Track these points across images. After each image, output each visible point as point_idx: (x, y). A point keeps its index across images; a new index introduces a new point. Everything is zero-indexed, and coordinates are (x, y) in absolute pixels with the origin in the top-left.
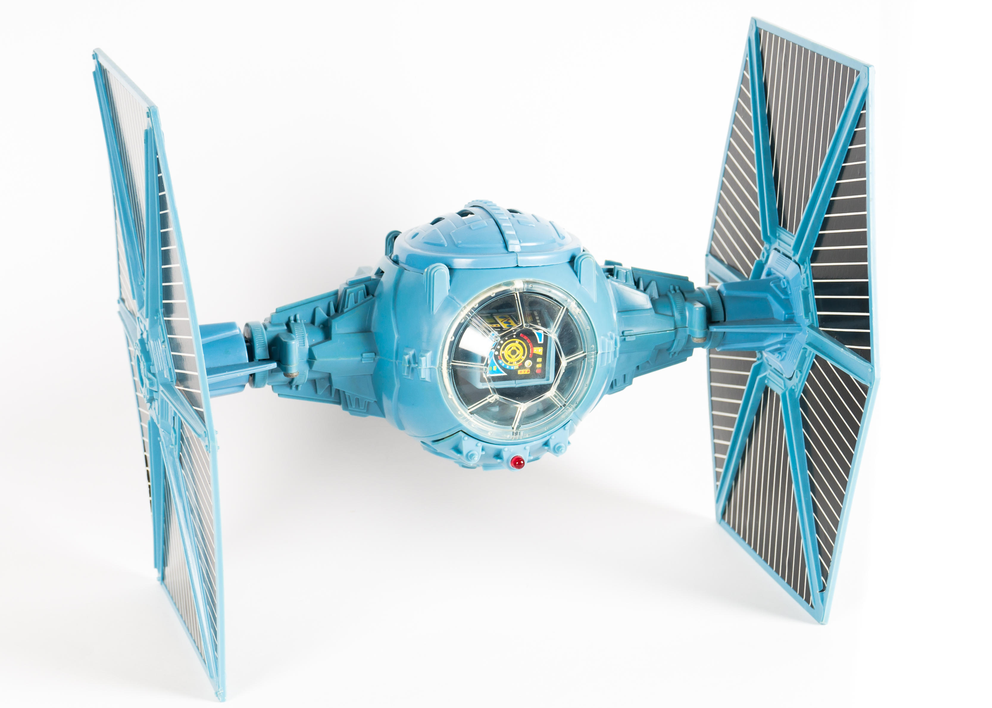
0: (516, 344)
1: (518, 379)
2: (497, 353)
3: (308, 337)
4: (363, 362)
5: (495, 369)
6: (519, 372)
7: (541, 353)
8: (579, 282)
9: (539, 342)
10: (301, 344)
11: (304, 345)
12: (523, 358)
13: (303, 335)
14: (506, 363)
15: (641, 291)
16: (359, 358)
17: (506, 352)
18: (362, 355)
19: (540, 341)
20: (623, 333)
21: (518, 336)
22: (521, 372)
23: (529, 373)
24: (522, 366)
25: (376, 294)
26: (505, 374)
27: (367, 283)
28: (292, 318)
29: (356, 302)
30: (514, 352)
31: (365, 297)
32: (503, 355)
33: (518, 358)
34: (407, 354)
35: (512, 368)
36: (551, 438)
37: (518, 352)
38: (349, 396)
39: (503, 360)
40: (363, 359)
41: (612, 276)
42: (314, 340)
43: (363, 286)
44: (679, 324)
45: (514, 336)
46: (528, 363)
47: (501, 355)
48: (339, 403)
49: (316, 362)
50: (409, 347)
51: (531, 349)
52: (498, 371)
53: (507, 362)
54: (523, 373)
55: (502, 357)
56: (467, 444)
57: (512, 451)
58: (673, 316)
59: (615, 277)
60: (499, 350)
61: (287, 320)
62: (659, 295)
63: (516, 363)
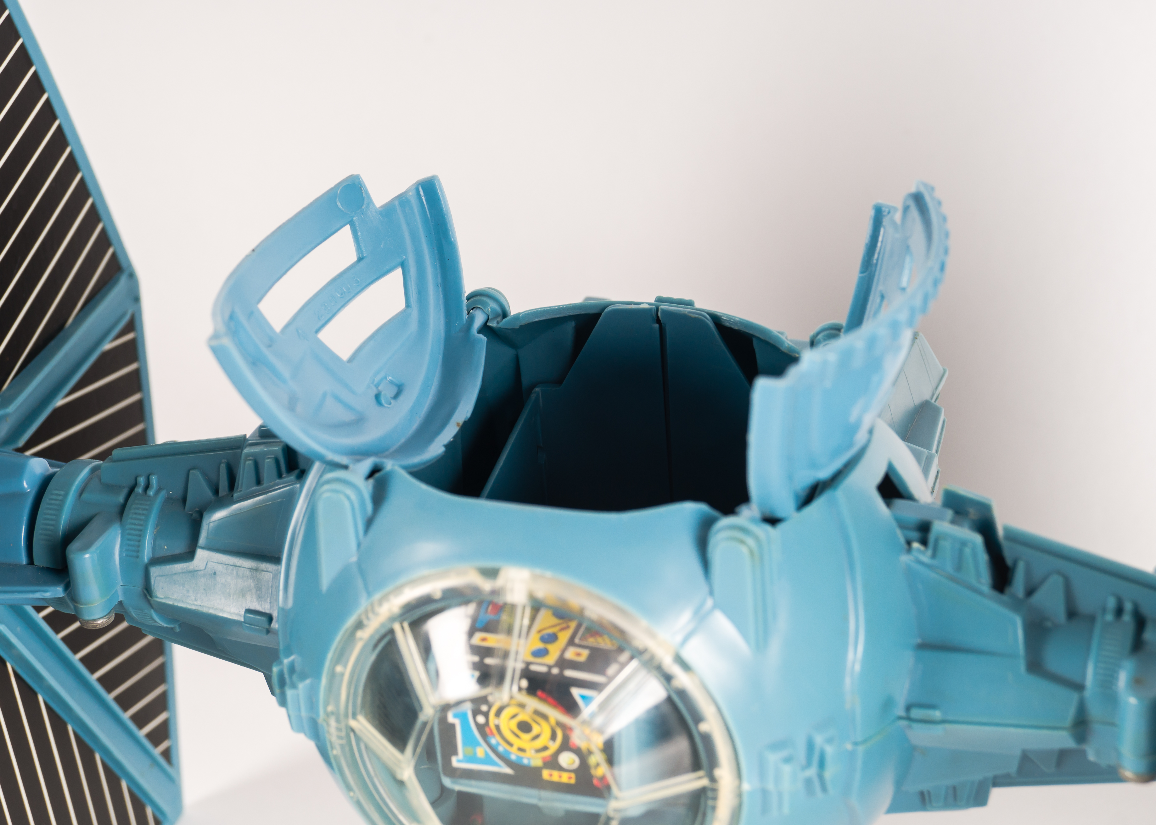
0: (530, 709)
1: (545, 790)
2: (481, 719)
5: (480, 753)
6: (545, 774)
7: (599, 745)
9: (589, 719)
10: (131, 550)
11: (137, 556)
12: (554, 746)
14: (508, 747)
17: (507, 724)
21: (534, 693)
22: (551, 775)
23: (572, 781)
24: (552, 763)
26: (509, 771)
28: (142, 480)
30: (525, 727)
32: (498, 727)
33: (539, 743)
35: (525, 762)
37: (536, 728)
39: (498, 738)
41: (921, 548)
46: (567, 759)
47: (492, 726)
51: (571, 730)
52: (487, 761)
53: (511, 745)
54: (555, 778)
55: (495, 732)
60: (486, 715)
61: (132, 482)
62: (1072, 614)
63: (533, 752)
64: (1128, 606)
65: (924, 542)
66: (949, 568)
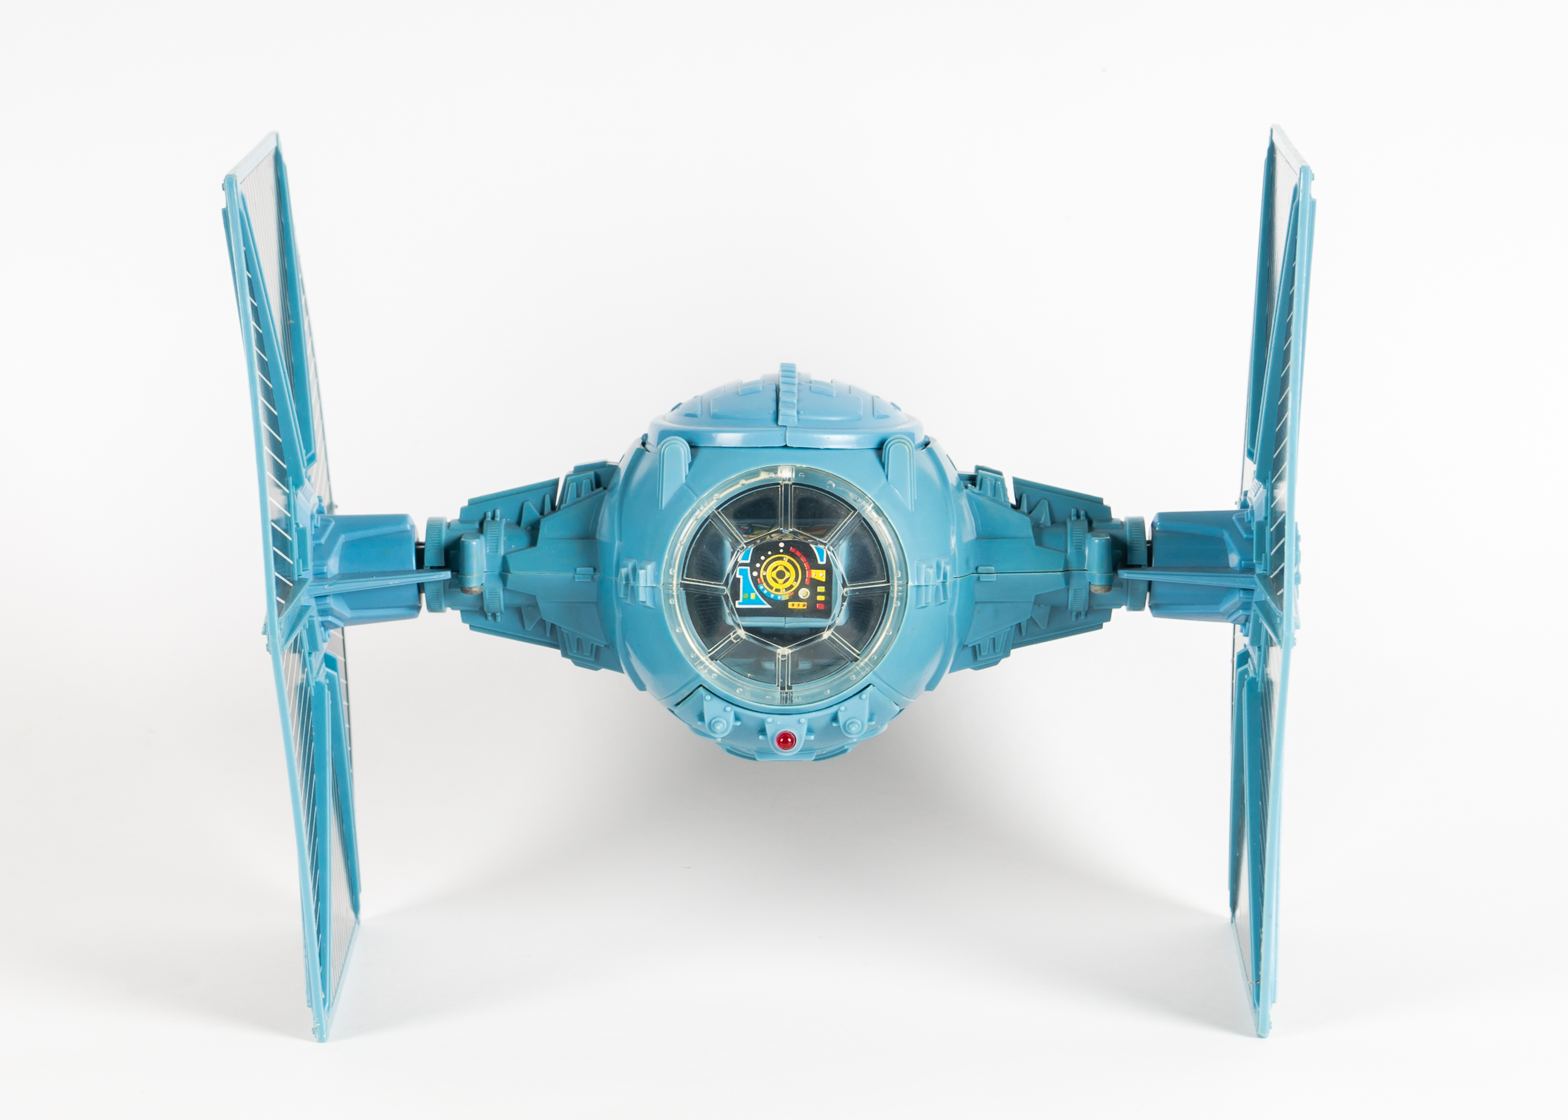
0: (784, 562)
1: (789, 616)
2: (755, 574)
3: (505, 542)
4: (576, 580)
5: (753, 596)
6: (790, 605)
7: (823, 579)
8: (885, 478)
9: (820, 562)
10: (493, 549)
11: (497, 552)
12: (796, 585)
13: (498, 537)
14: (769, 590)
15: (1023, 513)
16: (570, 575)
17: (770, 574)
18: (575, 570)
19: (822, 560)
20: (977, 568)
21: (786, 551)
22: (793, 605)
23: (805, 607)
24: (795, 597)
25: (610, 487)
26: (769, 606)
27: (599, 471)
28: (489, 514)
29: (578, 496)
30: (781, 575)
31: (592, 490)
32: (765, 577)
33: (788, 584)
34: (626, 566)
35: (779, 598)
36: (839, 709)
37: (787, 575)
38: (568, 635)
39: (765, 584)
40: (576, 576)
41: (973, 487)
42: (513, 546)
43: (592, 473)
44: (1074, 565)
45: (781, 551)
46: (804, 593)
47: (761, 577)
48: (556, 646)
49: (510, 575)
50: (630, 557)
51: (807, 571)
52: (756, 601)
53: (772, 588)
54: (796, 607)
55: (763, 581)
56: (712, 707)
57: (779, 723)
58: (1066, 551)
59: (978, 487)
60: (758, 570)
61: (481, 516)
62: (1053, 522)
63: (784, 590)
64: (1082, 513)
65: (974, 484)
66: (989, 494)
